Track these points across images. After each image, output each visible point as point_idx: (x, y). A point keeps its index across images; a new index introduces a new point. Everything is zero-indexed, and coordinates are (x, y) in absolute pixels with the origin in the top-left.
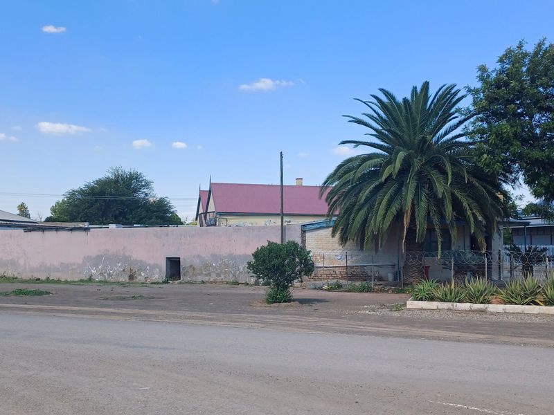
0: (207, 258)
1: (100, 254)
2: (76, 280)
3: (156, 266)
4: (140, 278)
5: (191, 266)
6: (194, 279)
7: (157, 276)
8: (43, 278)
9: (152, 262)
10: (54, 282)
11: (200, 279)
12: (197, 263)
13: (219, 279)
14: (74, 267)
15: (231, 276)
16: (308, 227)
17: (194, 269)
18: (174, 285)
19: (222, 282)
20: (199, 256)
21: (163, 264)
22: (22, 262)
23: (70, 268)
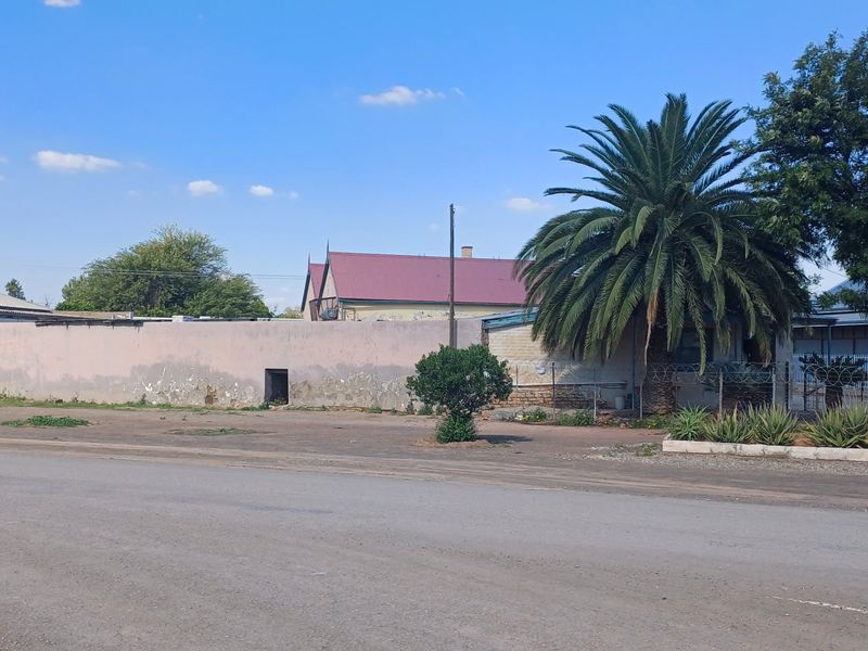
0: (330, 371)
1: (158, 361)
2: (121, 402)
3: (249, 382)
4: (223, 401)
5: (305, 383)
6: (309, 403)
7: (250, 398)
8: (67, 399)
9: (242, 376)
10: (84, 405)
11: (319, 402)
12: (314, 376)
13: (349, 403)
14: (117, 382)
15: (369, 398)
16: (493, 323)
17: (310, 387)
18: (278, 413)
19: (355, 408)
20: (318, 367)
21: (261, 379)
22: (32, 373)
23: (111, 384)
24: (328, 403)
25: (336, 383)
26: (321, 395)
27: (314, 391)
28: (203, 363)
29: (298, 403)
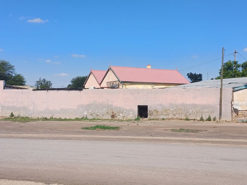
1: (90, 104)
3: (131, 110)
4: (120, 117)
5: (155, 110)
6: (157, 117)
7: (131, 116)
8: (48, 117)
9: (128, 108)
14: (71, 111)
16: (236, 89)
18: (144, 122)
20: (161, 105)
21: (136, 109)
23: (68, 111)
24: (165, 117)
25: (169, 110)
26: (162, 114)
27: (159, 113)
28: (110, 103)
29: (152, 117)
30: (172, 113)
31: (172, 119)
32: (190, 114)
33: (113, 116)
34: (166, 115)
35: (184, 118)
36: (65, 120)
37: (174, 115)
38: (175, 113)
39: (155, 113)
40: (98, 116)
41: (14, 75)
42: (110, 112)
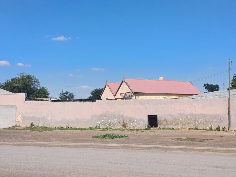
1: (103, 113)
2: (87, 128)
3: (141, 120)
4: (130, 127)
5: (165, 120)
6: (167, 127)
8: (65, 127)
9: (138, 118)
10: (71, 129)
11: (171, 127)
12: (169, 118)
13: (184, 127)
18: (154, 131)
21: (146, 119)
23: (83, 121)
24: (175, 127)
25: (178, 120)
26: (172, 124)
27: (168, 123)
28: (121, 114)
29: (162, 127)
30: (181, 123)
31: (182, 128)
32: (200, 123)
33: (124, 126)
34: (175, 125)
35: (194, 127)
36: (80, 129)
37: (183, 125)
38: (184, 123)
39: (165, 123)
40: (110, 125)
41: (39, 88)
42: (122, 122)
